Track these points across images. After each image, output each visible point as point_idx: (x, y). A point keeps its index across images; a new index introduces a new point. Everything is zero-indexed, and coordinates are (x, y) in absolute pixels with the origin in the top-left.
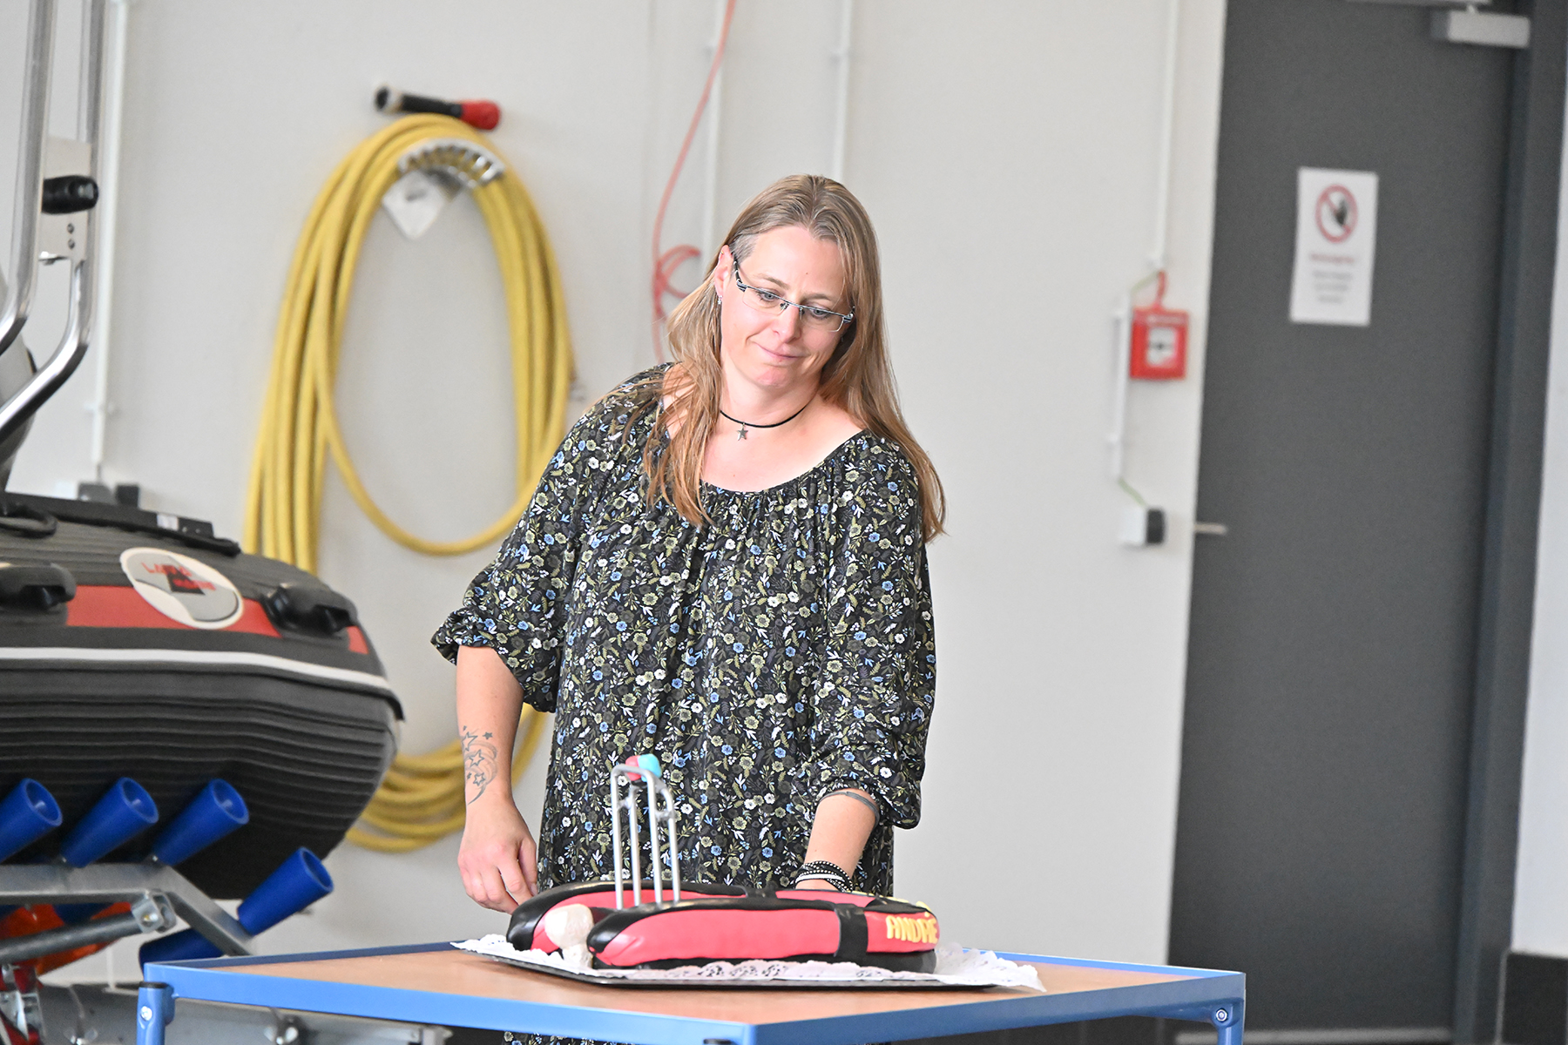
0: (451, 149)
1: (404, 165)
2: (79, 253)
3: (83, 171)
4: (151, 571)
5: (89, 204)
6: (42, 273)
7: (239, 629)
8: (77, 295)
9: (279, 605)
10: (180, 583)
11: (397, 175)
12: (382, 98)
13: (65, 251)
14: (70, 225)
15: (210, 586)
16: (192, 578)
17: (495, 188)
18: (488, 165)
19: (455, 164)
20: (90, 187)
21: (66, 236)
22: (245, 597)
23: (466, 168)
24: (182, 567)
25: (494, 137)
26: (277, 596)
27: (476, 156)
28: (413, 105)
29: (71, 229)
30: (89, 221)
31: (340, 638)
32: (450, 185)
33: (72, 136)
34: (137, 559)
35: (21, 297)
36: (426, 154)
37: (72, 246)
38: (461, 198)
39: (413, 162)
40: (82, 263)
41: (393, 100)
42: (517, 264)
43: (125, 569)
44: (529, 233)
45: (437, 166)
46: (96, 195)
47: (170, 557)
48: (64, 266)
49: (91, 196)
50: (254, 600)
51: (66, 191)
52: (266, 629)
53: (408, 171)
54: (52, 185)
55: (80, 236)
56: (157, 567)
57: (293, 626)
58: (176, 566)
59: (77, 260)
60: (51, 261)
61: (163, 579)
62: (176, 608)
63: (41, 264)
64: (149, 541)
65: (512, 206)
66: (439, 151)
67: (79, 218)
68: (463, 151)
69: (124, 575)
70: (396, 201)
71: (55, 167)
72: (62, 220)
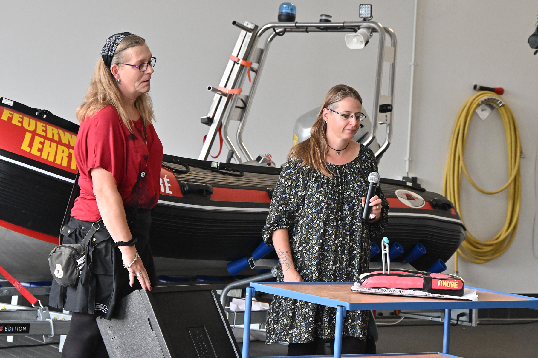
0: (492, 99)
1: (480, 103)
2: (388, 122)
3: (390, 103)
4: (403, 195)
5: (390, 110)
6: (379, 126)
7: (424, 208)
8: (388, 131)
9: (434, 203)
10: (409, 197)
11: (479, 105)
12: (475, 87)
13: (385, 121)
14: (386, 115)
15: (417, 198)
16: (413, 197)
17: (502, 108)
18: (501, 103)
19: (493, 103)
20: (390, 106)
21: (385, 118)
22: (425, 201)
23: (495, 104)
24: (410, 194)
25: (503, 96)
26: (433, 201)
27: (498, 101)
28: (483, 89)
29: (386, 116)
30: (391, 115)
31: (449, 211)
32: (492, 108)
33: (387, 95)
34: (399, 192)
35: (374, 132)
36: (485, 100)
37: (387, 120)
38: (494, 110)
39: (482, 102)
40: (389, 124)
41: (478, 87)
42: (508, 126)
43: (396, 194)
44: (511, 118)
45: (488, 103)
46: (392, 108)
47: (407, 192)
48: (385, 125)
49: (391, 109)
50: (428, 202)
51: (385, 107)
52: (430, 208)
53: (481, 104)
54: (382, 106)
55: (389, 118)
56: (404, 194)
57: (437, 208)
58: (409, 194)
59: (388, 124)
60: (382, 124)
61: (405, 197)
62: (408, 203)
63: (379, 125)
64: (404, 188)
65: (506, 112)
66: (488, 99)
67: (388, 114)
68: (495, 99)
69: (396, 196)
70: (479, 111)
71: (382, 102)
72: (384, 114)
